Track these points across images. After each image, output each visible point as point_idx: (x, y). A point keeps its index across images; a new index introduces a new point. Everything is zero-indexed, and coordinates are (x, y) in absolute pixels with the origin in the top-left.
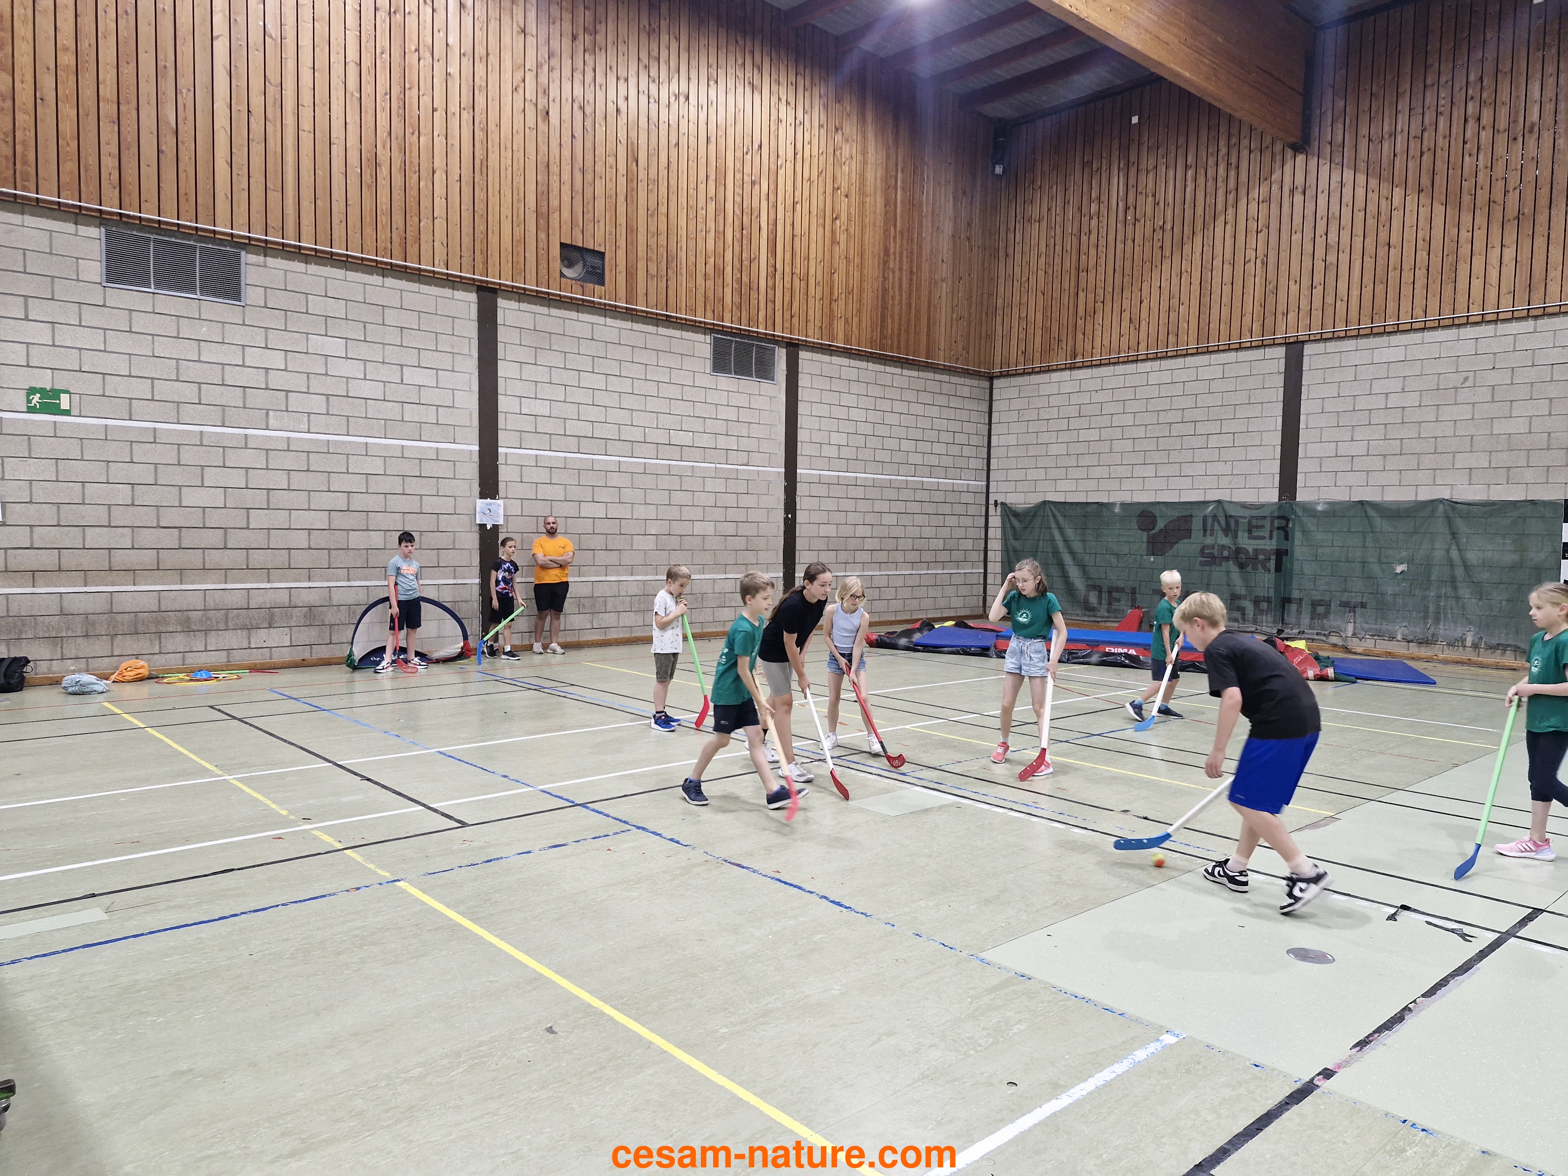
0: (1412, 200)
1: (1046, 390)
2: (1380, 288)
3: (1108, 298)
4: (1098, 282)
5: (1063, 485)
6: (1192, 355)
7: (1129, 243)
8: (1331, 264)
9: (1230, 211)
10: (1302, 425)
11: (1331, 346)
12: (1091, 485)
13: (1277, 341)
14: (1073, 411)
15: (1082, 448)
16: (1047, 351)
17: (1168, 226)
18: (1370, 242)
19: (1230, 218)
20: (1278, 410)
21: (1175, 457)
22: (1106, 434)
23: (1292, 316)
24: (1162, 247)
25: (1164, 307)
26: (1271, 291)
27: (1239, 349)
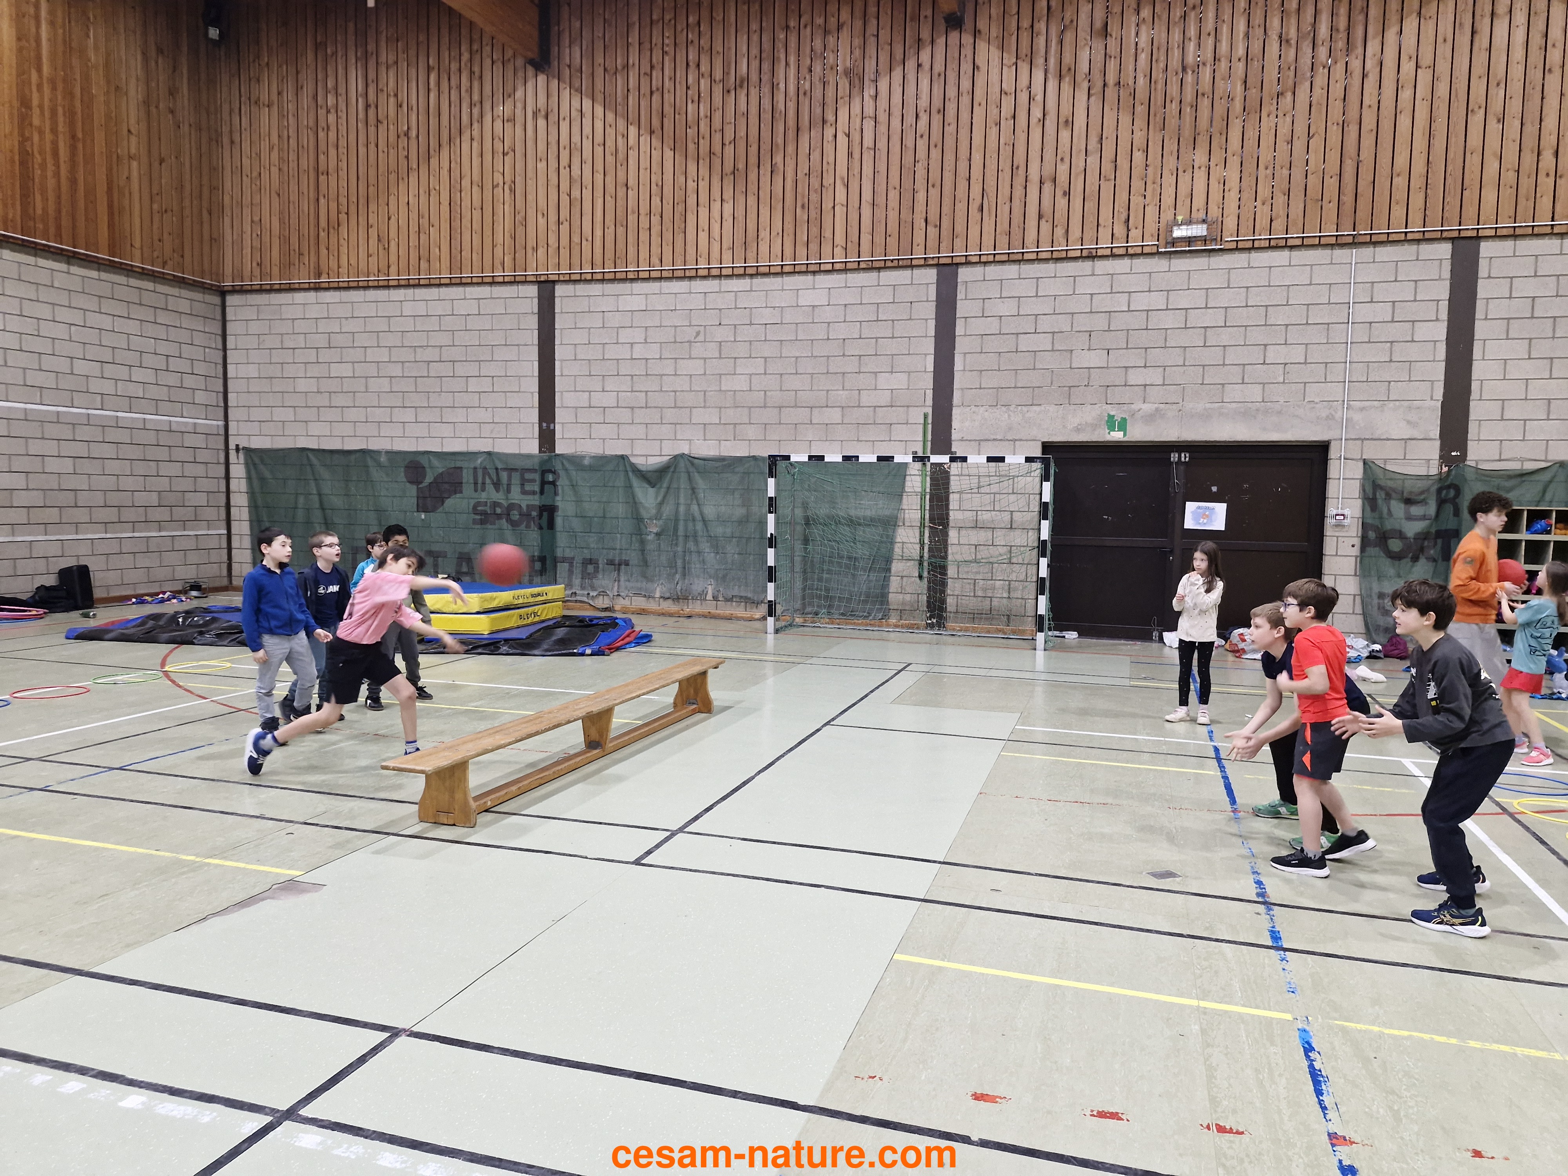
0: (645, 139)
1: (289, 312)
2: (621, 230)
3: (353, 208)
4: (341, 189)
5: (316, 429)
6: (446, 285)
7: (372, 147)
8: (576, 199)
9: (476, 126)
10: (557, 372)
11: (581, 289)
12: (347, 429)
13: (529, 279)
14: (322, 341)
15: (333, 385)
16: (286, 266)
17: (413, 134)
18: (610, 179)
19: (476, 133)
20: (534, 354)
21: (434, 400)
22: (360, 370)
23: (541, 251)
24: (407, 157)
25: (414, 228)
26: (520, 222)
27: (493, 283)
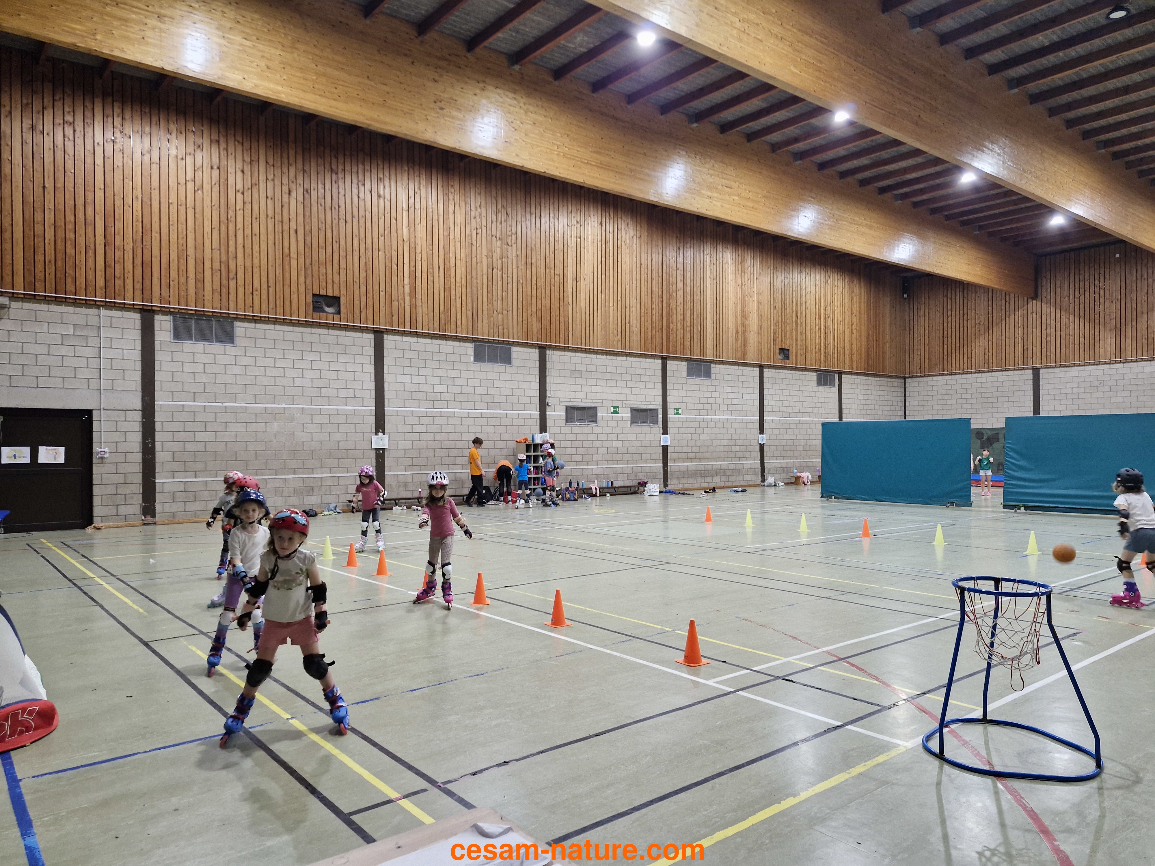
0: (1077, 320)
1: (930, 383)
2: (1068, 350)
3: (957, 348)
4: (953, 342)
6: (994, 372)
7: (966, 328)
8: (1048, 340)
9: (1008, 319)
10: (1041, 397)
11: (1050, 370)
13: (1029, 368)
14: (944, 392)
16: (931, 368)
17: (982, 323)
18: (1063, 334)
19: (1008, 321)
20: (1031, 393)
21: (989, 410)
22: (959, 401)
23: (1034, 359)
25: (982, 353)
26: (1025, 350)
27: (1014, 370)
